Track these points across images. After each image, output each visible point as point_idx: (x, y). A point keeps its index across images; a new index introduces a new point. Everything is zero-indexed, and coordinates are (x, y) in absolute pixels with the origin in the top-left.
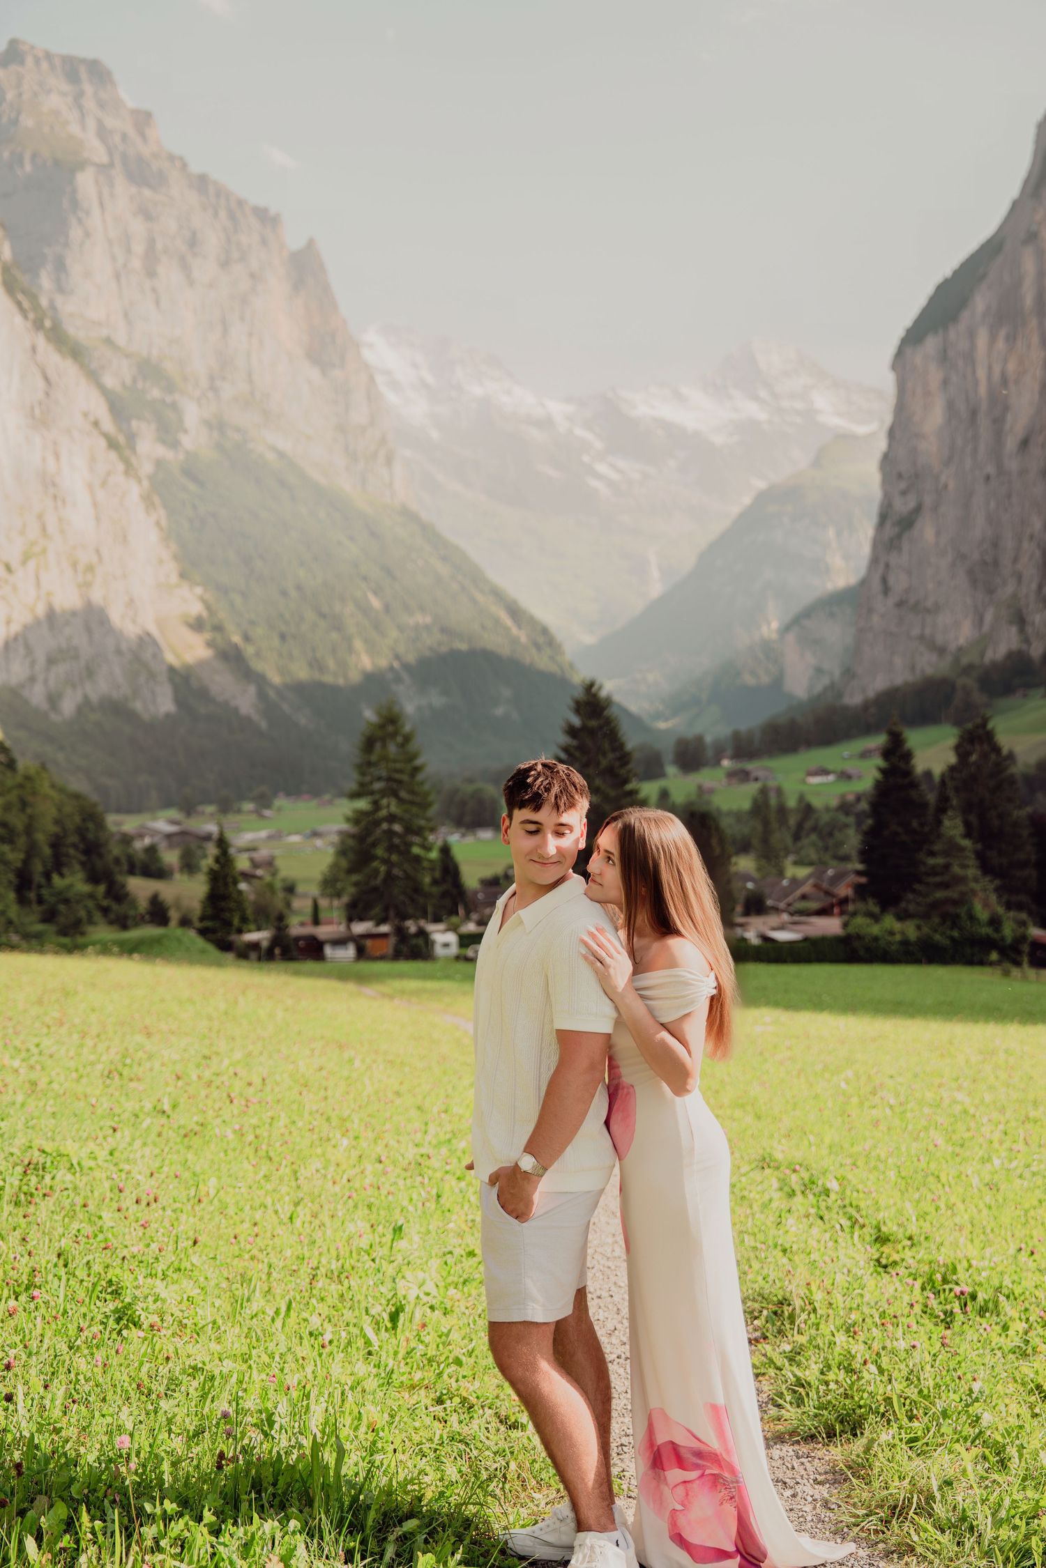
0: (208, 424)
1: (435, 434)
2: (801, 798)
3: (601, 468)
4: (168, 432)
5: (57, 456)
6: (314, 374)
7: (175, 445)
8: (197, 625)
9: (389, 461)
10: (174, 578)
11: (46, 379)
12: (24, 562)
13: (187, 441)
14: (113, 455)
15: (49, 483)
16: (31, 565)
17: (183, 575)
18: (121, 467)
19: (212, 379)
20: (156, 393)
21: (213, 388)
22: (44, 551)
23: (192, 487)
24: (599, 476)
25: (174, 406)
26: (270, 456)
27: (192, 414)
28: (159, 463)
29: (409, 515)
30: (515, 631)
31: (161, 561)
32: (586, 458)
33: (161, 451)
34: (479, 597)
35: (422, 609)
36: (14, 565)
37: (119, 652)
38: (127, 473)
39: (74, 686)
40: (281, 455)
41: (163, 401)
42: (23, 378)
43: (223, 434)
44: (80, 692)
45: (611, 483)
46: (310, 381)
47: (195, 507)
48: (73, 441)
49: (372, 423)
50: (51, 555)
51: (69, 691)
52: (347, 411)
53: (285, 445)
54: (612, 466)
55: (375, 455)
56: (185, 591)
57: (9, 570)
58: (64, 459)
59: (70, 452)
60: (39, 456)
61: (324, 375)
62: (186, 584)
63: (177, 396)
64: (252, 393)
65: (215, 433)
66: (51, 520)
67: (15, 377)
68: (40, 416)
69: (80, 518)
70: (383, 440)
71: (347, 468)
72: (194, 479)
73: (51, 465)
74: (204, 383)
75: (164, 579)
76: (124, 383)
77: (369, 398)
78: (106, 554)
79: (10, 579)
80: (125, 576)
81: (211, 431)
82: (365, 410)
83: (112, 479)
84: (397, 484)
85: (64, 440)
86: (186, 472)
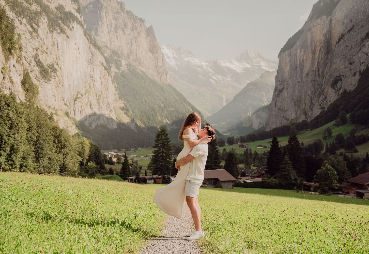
0: (127, 65)
1: (177, 68)
2: (255, 151)
3: (213, 77)
4: (118, 66)
5: (94, 71)
6: (151, 54)
7: (119, 69)
8: (123, 109)
9: (166, 74)
10: (118, 98)
11: (92, 54)
12: (85, 94)
13: (122, 68)
14: (106, 71)
15: (92, 77)
16: (87, 94)
17: (119, 98)
18: (107, 74)
19: (128, 55)
20: (116, 58)
21: (129, 57)
22: (90, 92)
23: (123, 78)
24: (213, 79)
25: (120, 61)
26: (140, 72)
27: (123, 63)
28: (116, 73)
29: (169, 85)
31: (115, 95)
32: (210, 75)
33: (116, 70)
34: (185, 104)
35: (172, 107)
36: (83, 95)
38: (108, 75)
39: (95, 122)
40: (143, 72)
41: (117, 59)
42: (87, 54)
43: (130, 67)
44: (96, 123)
45: (215, 80)
46: (150, 56)
47: (123, 83)
48: (97, 68)
49: (163, 66)
50: (91, 92)
51: (94, 122)
52: (158, 63)
53: (144, 70)
54: (216, 77)
55: (163, 73)
56: (120, 101)
57: (82, 95)
58: (95, 71)
59: (97, 70)
60: (90, 71)
61: (153, 55)
62: (120, 100)
63: (120, 59)
64: (137, 58)
65: (128, 67)
66: (92, 85)
67: (86, 54)
68: (90, 62)
69: (98, 85)
70: (165, 69)
71: (157, 75)
72: (123, 77)
73: (92, 73)
74: (126, 56)
75: (115, 98)
76: (109, 55)
77: (162, 60)
78: (103, 93)
79: (82, 97)
80: (107, 98)
81: (127, 66)
82: (161, 63)
83: (105, 76)
84: (168, 79)
85: (95, 67)
86: (122, 75)
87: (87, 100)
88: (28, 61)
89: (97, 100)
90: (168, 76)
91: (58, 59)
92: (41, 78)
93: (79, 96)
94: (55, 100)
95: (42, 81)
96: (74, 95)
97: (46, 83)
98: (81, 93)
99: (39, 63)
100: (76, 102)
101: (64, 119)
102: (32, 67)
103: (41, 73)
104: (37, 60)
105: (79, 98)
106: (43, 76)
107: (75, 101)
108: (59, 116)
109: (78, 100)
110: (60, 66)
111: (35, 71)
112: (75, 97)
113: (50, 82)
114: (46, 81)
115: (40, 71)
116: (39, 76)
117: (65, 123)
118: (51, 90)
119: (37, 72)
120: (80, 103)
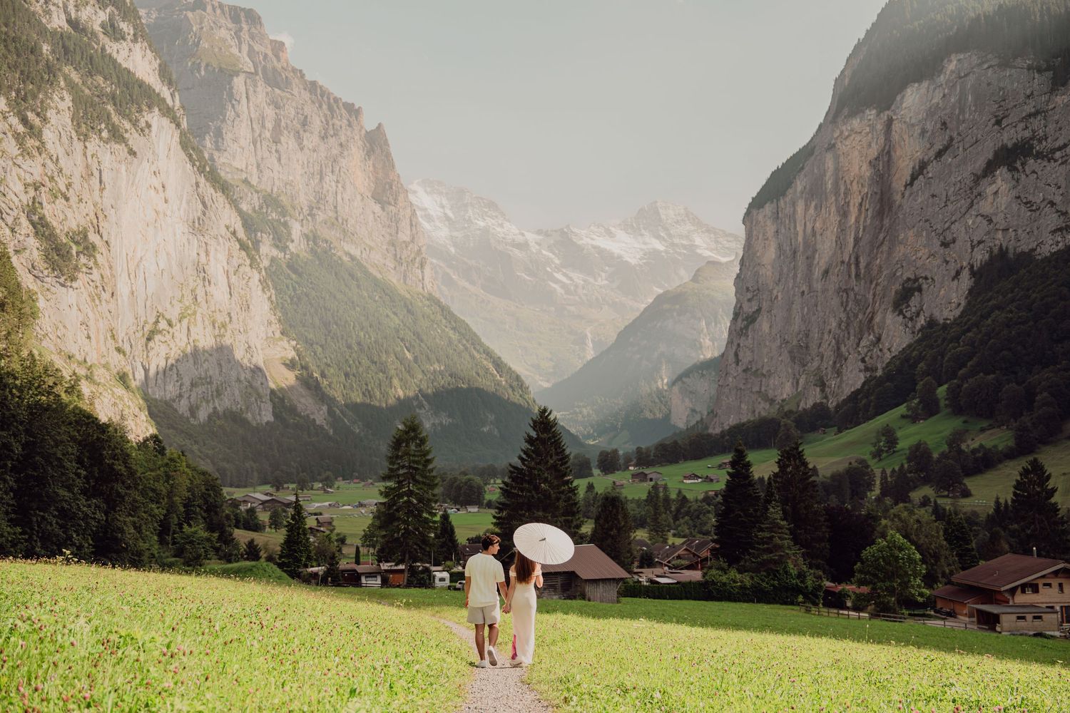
0: (306, 236)
1: (453, 250)
2: (680, 492)
3: (559, 276)
4: (280, 241)
5: (207, 254)
6: (377, 208)
7: (284, 249)
8: (291, 365)
9: (422, 266)
10: (278, 334)
11: (204, 203)
12: (180, 321)
13: (292, 247)
14: (244, 253)
15: (201, 271)
16: (185, 322)
17: (282, 333)
18: (248, 262)
19: (311, 208)
20: (274, 215)
21: (312, 215)
22: (195, 313)
23: (294, 276)
24: (557, 281)
25: (285, 225)
26: (346, 259)
27: (296, 229)
28: (273, 260)
29: (431, 298)
30: (499, 377)
31: (270, 323)
32: (548, 269)
33: (275, 252)
34: (475, 354)
35: (438, 361)
36: (174, 322)
37: (238, 380)
38: (251, 266)
39: (208, 402)
40: (353, 258)
41: (279, 221)
42: (188, 202)
43: (315, 243)
44: (211, 406)
45: (564, 286)
46: (374, 213)
47: (294, 289)
48: (219, 244)
49: (413, 241)
50: (198, 315)
51: (204, 405)
52: (397, 233)
53: (355, 252)
54: (567, 275)
55: (413, 260)
56: (285, 343)
57: (170, 325)
58: (212, 254)
59: (216, 250)
60: (195, 252)
61: (383, 209)
62: (285, 339)
63: (288, 218)
64: (337, 219)
65: (311, 243)
66: (200, 293)
67: (184, 202)
68: (198, 227)
69: (219, 292)
70: (419, 252)
71: (395, 268)
72: (295, 271)
73: (203, 259)
74: (306, 211)
75: (270, 334)
76: (254, 209)
77: (411, 225)
78: (234, 317)
79: (170, 330)
80: (246, 332)
81: (308, 241)
82: (408, 232)
83: (241, 269)
84: (427, 280)
85: (212, 242)
86: (290, 266)
87: (185, 340)
88: (10, 220)
89: (215, 337)
90: (427, 270)
91: (100, 214)
92: (46, 272)
93: (163, 325)
94: (89, 337)
95: (49, 280)
96: (146, 322)
97: (63, 285)
98: (168, 316)
99: (41, 227)
100: (151, 344)
101: (113, 393)
102: (22, 238)
103: (47, 258)
104: (35, 218)
105: (160, 332)
106: (54, 267)
107: (149, 339)
108: (98, 384)
109: (157, 337)
110: (105, 238)
111: (28, 251)
112: (148, 328)
113: (74, 284)
114: (62, 280)
115: (46, 250)
116: (41, 265)
117: (115, 404)
118: (75, 308)
119: (36, 253)
120: (163, 347)
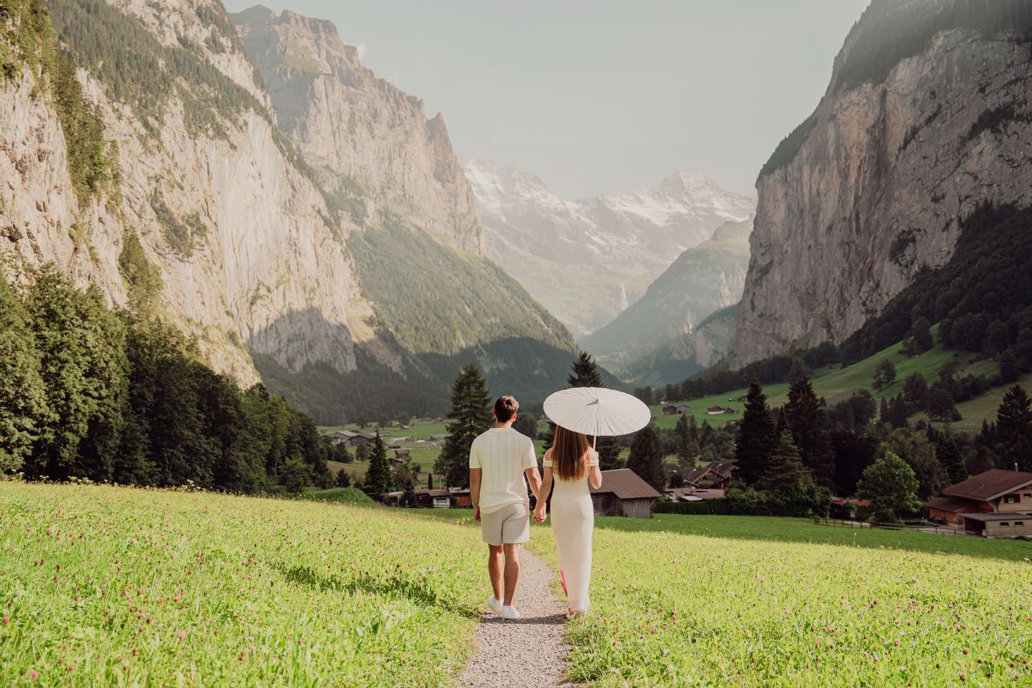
0: (379, 212)
1: (504, 219)
2: (705, 423)
3: (596, 239)
4: (358, 217)
5: (297, 230)
6: (438, 185)
7: (361, 223)
8: (370, 322)
9: (478, 234)
10: (358, 296)
11: (293, 187)
12: (277, 288)
13: (368, 221)
14: (327, 228)
15: (293, 245)
16: (281, 288)
17: (362, 295)
18: (331, 235)
19: (383, 188)
20: (352, 195)
21: (383, 194)
22: (289, 280)
23: (370, 246)
24: (594, 243)
25: (362, 202)
26: (413, 230)
27: (371, 207)
28: (352, 233)
29: (486, 261)
30: (546, 327)
31: (351, 287)
32: (586, 233)
33: (353, 227)
34: (526, 308)
35: (495, 316)
36: (272, 288)
37: (327, 336)
38: (334, 238)
39: (302, 355)
40: (419, 229)
41: (356, 200)
42: (280, 188)
43: (387, 218)
44: (305, 358)
45: (600, 247)
46: (436, 190)
47: (371, 258)
48: (306, 221)
49: (469, 213)
50: (292, 283)
51: (299, 357)
52: (456, 206)
53: (421, 224)
54: (602, 238)
55: (470, 230)
56: (364, 303)
57: (269, 290)
58: (301, 230)
59: (304, 226)
60: (287, 229)
61: (444, 187)
62: (364, 300)
63: (363, 197)
64: (404, 196)
65: (383, 217)
66: (293, 264)
67: (277, 187)
68: (289, 207)
69: (308, 262)
70: (475, 222)
71: (455, 237)
72: (371, 242)
73: (294, 234)
74: (378, 190)
75: (353, 297)
76: (335, 190)
77: (468, 199)
78: (321, 283)
79: (270, 295)
80: (331, 295)
81: (381, 216)
82: (465, 205)
83: (326, 242)
84: (482, 246)
85: (301, 220)
86: (367, 238)
87: (282, 303)
88: (137, 208)
89: (306, 300)
90: (483, 237)
91: (210, 202)
92: (167, 250)
93: (263, 291)
94: (203, 303)
95: (168, 256)
96: (249, 289)
97: (181, 261)
98: (267, 284)
99: (162, 213)
100: (254, 307)
101: (225, 349)
102: (147, 222)
103: (168, 238)
104: (157, 205)
105: (261, 297)
106: (174, 245)
107: (252, 304)
108: (213, 342)
109: (259, 302)
110: (214, 220)
111: (152, 233)
112: (251, 294)
113: (190, 260)
114: (180, 256)
115: (166, 232)
116: (163, 244)
117: (227, 359)
118: (192, 279)
119: (159, 234)
120: (264, 309)
